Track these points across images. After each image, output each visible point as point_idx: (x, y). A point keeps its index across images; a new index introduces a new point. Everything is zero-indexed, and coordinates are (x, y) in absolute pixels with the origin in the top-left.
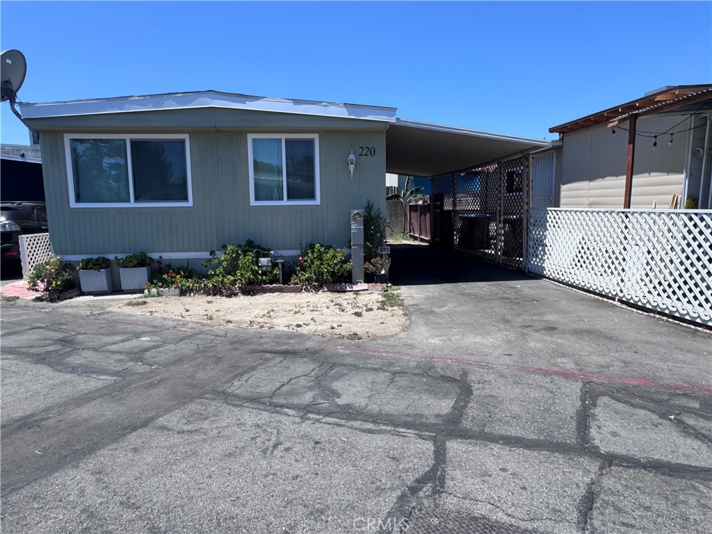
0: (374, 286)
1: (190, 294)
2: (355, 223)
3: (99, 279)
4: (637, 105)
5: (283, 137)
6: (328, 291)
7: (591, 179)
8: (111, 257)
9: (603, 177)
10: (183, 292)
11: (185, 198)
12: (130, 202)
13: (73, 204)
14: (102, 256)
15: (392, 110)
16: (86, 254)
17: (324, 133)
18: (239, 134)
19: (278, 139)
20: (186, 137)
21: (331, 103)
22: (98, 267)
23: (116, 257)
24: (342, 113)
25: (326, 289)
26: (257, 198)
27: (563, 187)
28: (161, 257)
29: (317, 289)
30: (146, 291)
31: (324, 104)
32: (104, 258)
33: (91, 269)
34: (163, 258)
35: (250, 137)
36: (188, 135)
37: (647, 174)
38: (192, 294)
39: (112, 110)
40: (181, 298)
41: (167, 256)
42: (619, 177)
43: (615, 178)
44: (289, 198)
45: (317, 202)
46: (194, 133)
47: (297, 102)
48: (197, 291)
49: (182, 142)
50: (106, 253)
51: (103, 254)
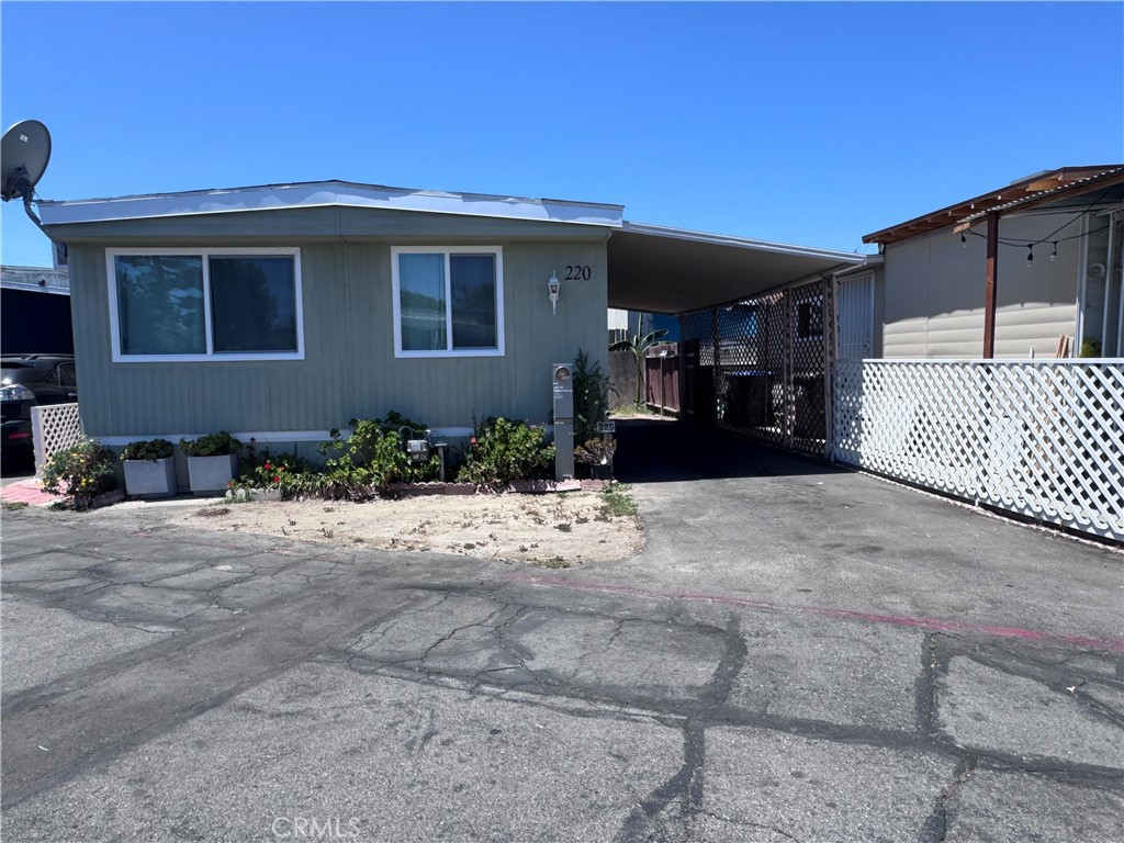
0: (589, 484)
1: (298, 497)
2: (560, 385)
3: (154, 474)
4: (999, 198)
5: (447, 251)
6: (517, 492)
7: (931, 314)
8: (175, 439)
9: (950, 310)
10: (287, 496)
11: (293, 347)
12: (206, 352)
13: (117, 357)
14: (160, 438)
15: (616, 209)
16: (136, 434)
17: (510, 245)
18: (379, 247)
19: (439, 255)
20: (295, 252)
21: (521, 199)
22: (154, 455)
23: (182, 439)
24: (538, 213)
25: (514, 489)
26: (405, 347)
27: (887, 328)
28: (253, 439)
29: (499, 489)
30: (229, 493)
31: (511, 199)
32: (164, 441)
33: (142, 458)
34: (257, 441)
35: (396, 251)
36: (298, 249)
37: (1019, 306)
38: (301, 498)
39: (181, 210)
40: (283, 503)
41: (263, 437)
42: (974, 311)
43: (968, 312)
44: (456, 345)
45: (500, 351)
46: (308, 246)
47: (467, 197)
48: (310, 493)
49: (290, 260)
50: (168, 434)
51: (163, 434)
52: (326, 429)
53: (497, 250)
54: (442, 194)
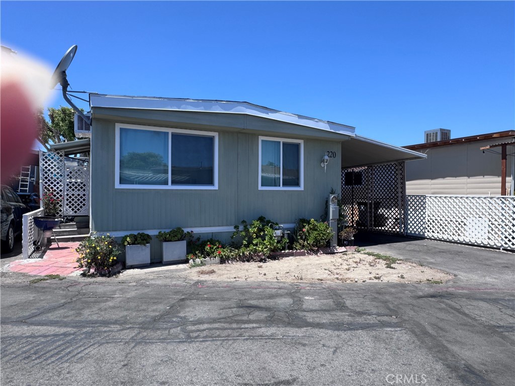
0: (350, 248)
1: (228, 262)
2: (333, 204)
3: (143, 253)
4: (478, 138)
6: (323, 253)
7: (432, 178)
8: (153, 233)
9: (444, 177)
10: (223, 261)
11: (211, 182)
12: (168, 184)
13: (117, 185)
14: (141, 232)
15: (352, 129)
16: (126, 230)
17: (307, 140)
18: (253, 135)
19: (278, 142)
21: (320, 120)
22: (145, 242)
23: (159, 233)
24: (326, 127)
25: (322, 253)
27: (407, 183)
28: (192, 231)
29: (316, 252)
30: (191, 261)
31: (316, 120)
32: (143, 233)
33: (138, 244)
34: (194, 232)
36: (217, 133)
37: (482, 177)
38: (230, 262)
39: (171, 107)
40: (221, 265)
41: (197, 230)
42: (457, 178)
43: (455, 178)
44: (284, 185)
45: (302, 188)
46: (223, 132)
47: (300, 117)
48: (234, 259)
49: (211, 139)
50: (145, 229)
51: (143, 230)
52: (231, 225)
53: (301, 142)
54: (290, 114)
